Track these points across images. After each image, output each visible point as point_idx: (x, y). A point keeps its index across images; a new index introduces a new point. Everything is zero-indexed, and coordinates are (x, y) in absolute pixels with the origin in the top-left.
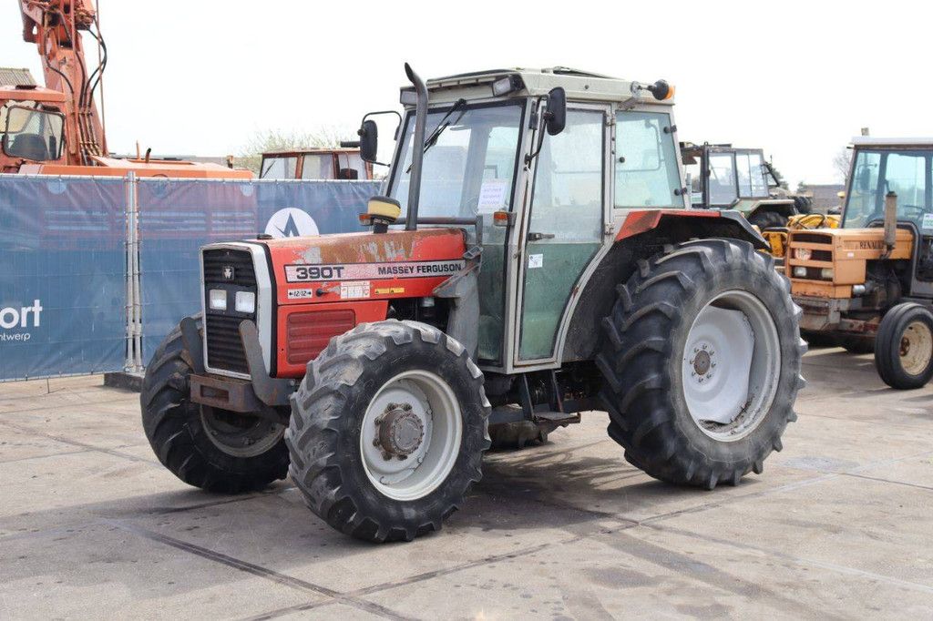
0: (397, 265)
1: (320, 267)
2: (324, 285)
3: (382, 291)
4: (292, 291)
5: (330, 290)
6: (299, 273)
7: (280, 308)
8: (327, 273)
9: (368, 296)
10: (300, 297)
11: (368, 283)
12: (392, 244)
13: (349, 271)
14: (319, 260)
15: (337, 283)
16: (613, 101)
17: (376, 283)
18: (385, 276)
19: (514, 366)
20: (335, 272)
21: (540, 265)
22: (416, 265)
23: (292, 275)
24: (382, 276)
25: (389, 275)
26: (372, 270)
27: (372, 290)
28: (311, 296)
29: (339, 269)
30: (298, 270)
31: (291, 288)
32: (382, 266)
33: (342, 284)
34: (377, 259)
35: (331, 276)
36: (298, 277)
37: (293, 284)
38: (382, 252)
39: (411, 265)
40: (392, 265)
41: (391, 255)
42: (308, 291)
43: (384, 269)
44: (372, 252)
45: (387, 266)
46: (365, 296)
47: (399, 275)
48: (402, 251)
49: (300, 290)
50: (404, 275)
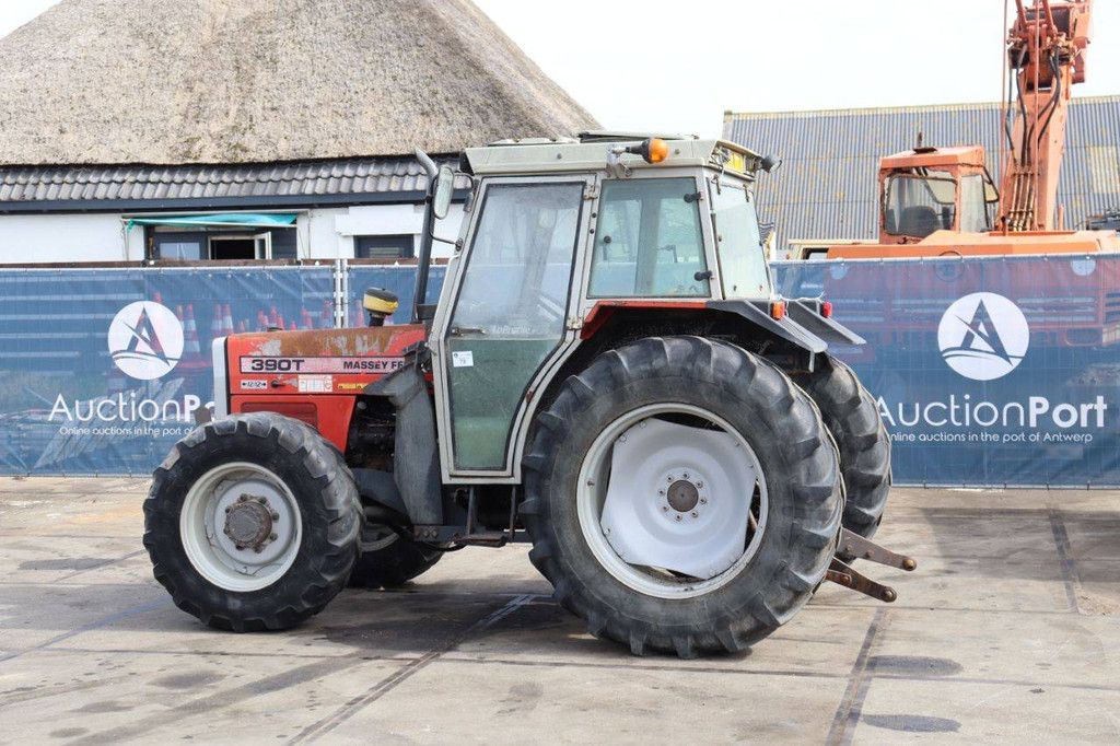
0: (368, 360)
1: (278, 360)
2: (280, 377)
3: (346, 386)
4: (246, 382)
5: (286, 382)
6: (255, 365)
7: (233, 398)
8: (284, 365)
9: (330, 391)
10: (254, 387)
11: (330, 377)
12: (365, 337)
13: (310, 364)
14: (279, 353)
15: (295, 375)
16: (599, 170)
17: (338, 377)
18: (350, 370)
19: (451, 476)
20: (294, 365)
21: (470, 362)
22: (390, 360)
23: (247, 365)
24: (346, 370)
25: (356, 370)
26: (337, 364)
27: (335, 385)
28: (266, 387)
29: (298, 362)
30: (254, 361)
31: (244, 378)
32: (348, 360)
33: (300, 376)
34: (345, 352)
35: (289, 368)
36: (253, 368)
37: (247, 375)
38: (351, 346)
39: (384, 360)
40: (360, 360)
41: (361, 349)
42: (262, 382)
43: (351, 363)
44: (340, 346)
45: (354, 360)
46: (327, 391)
47: (368, 370)
48: (375, 347)
49: (254, 381)
50: (374, 371)
